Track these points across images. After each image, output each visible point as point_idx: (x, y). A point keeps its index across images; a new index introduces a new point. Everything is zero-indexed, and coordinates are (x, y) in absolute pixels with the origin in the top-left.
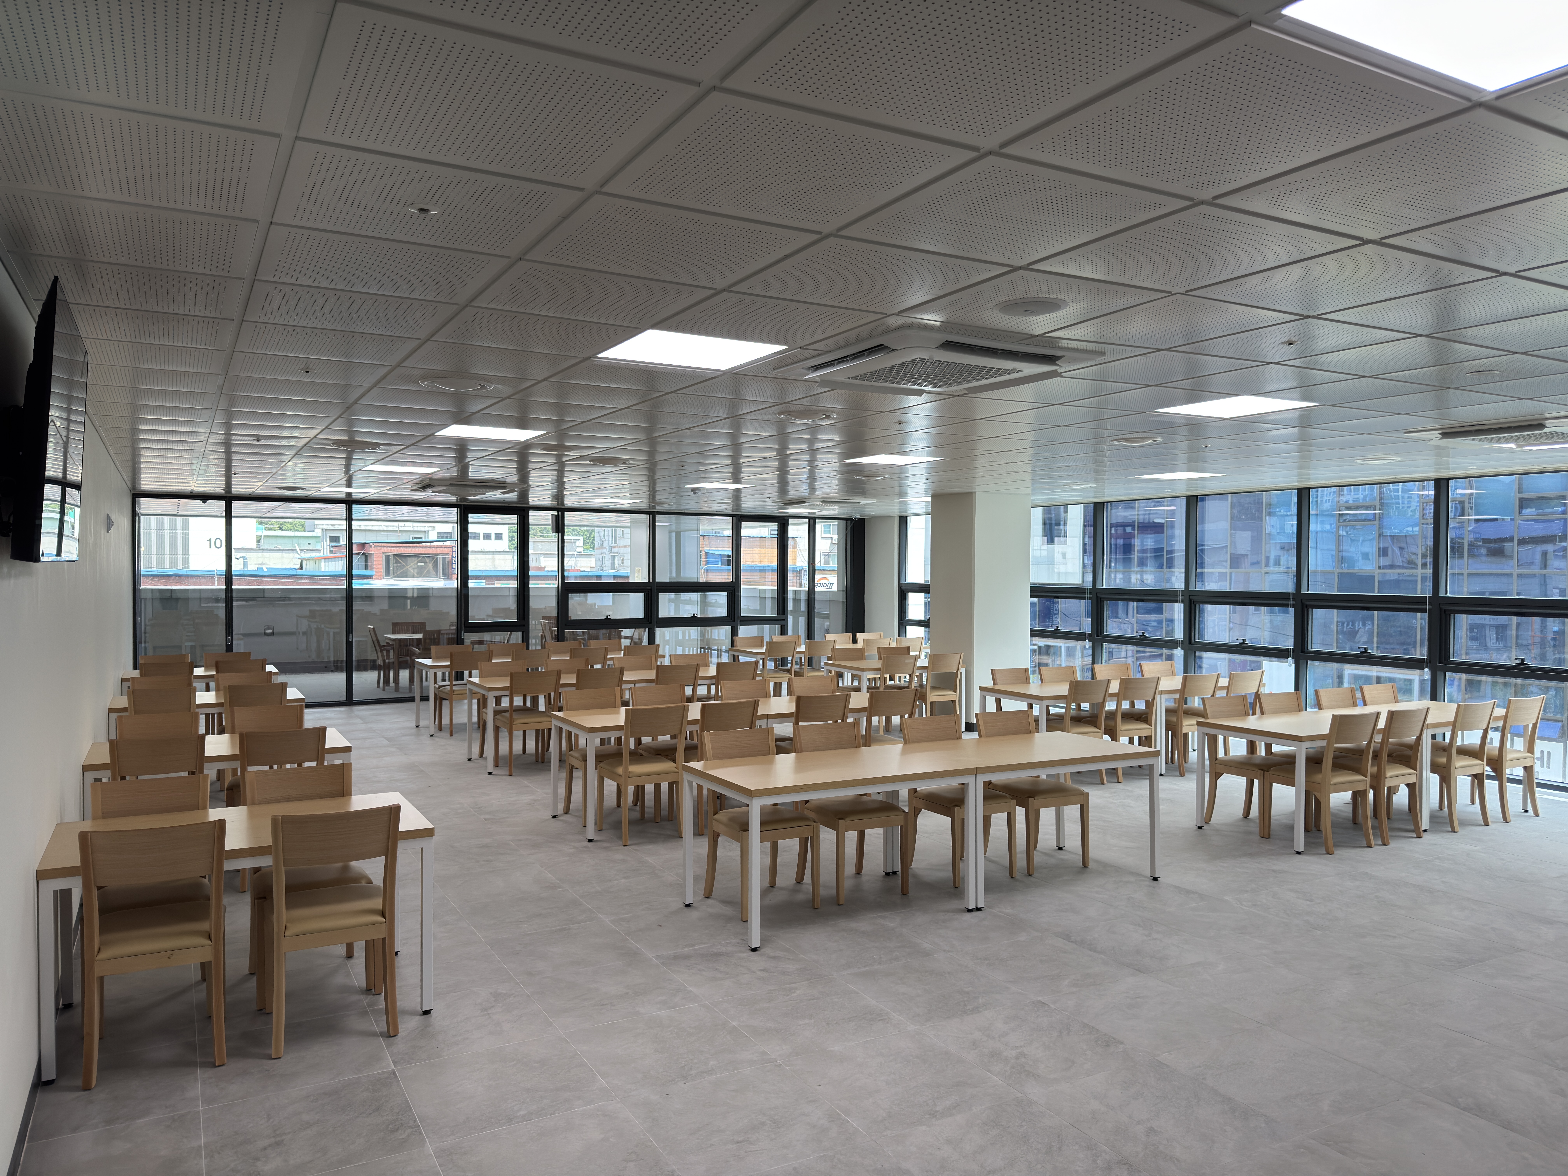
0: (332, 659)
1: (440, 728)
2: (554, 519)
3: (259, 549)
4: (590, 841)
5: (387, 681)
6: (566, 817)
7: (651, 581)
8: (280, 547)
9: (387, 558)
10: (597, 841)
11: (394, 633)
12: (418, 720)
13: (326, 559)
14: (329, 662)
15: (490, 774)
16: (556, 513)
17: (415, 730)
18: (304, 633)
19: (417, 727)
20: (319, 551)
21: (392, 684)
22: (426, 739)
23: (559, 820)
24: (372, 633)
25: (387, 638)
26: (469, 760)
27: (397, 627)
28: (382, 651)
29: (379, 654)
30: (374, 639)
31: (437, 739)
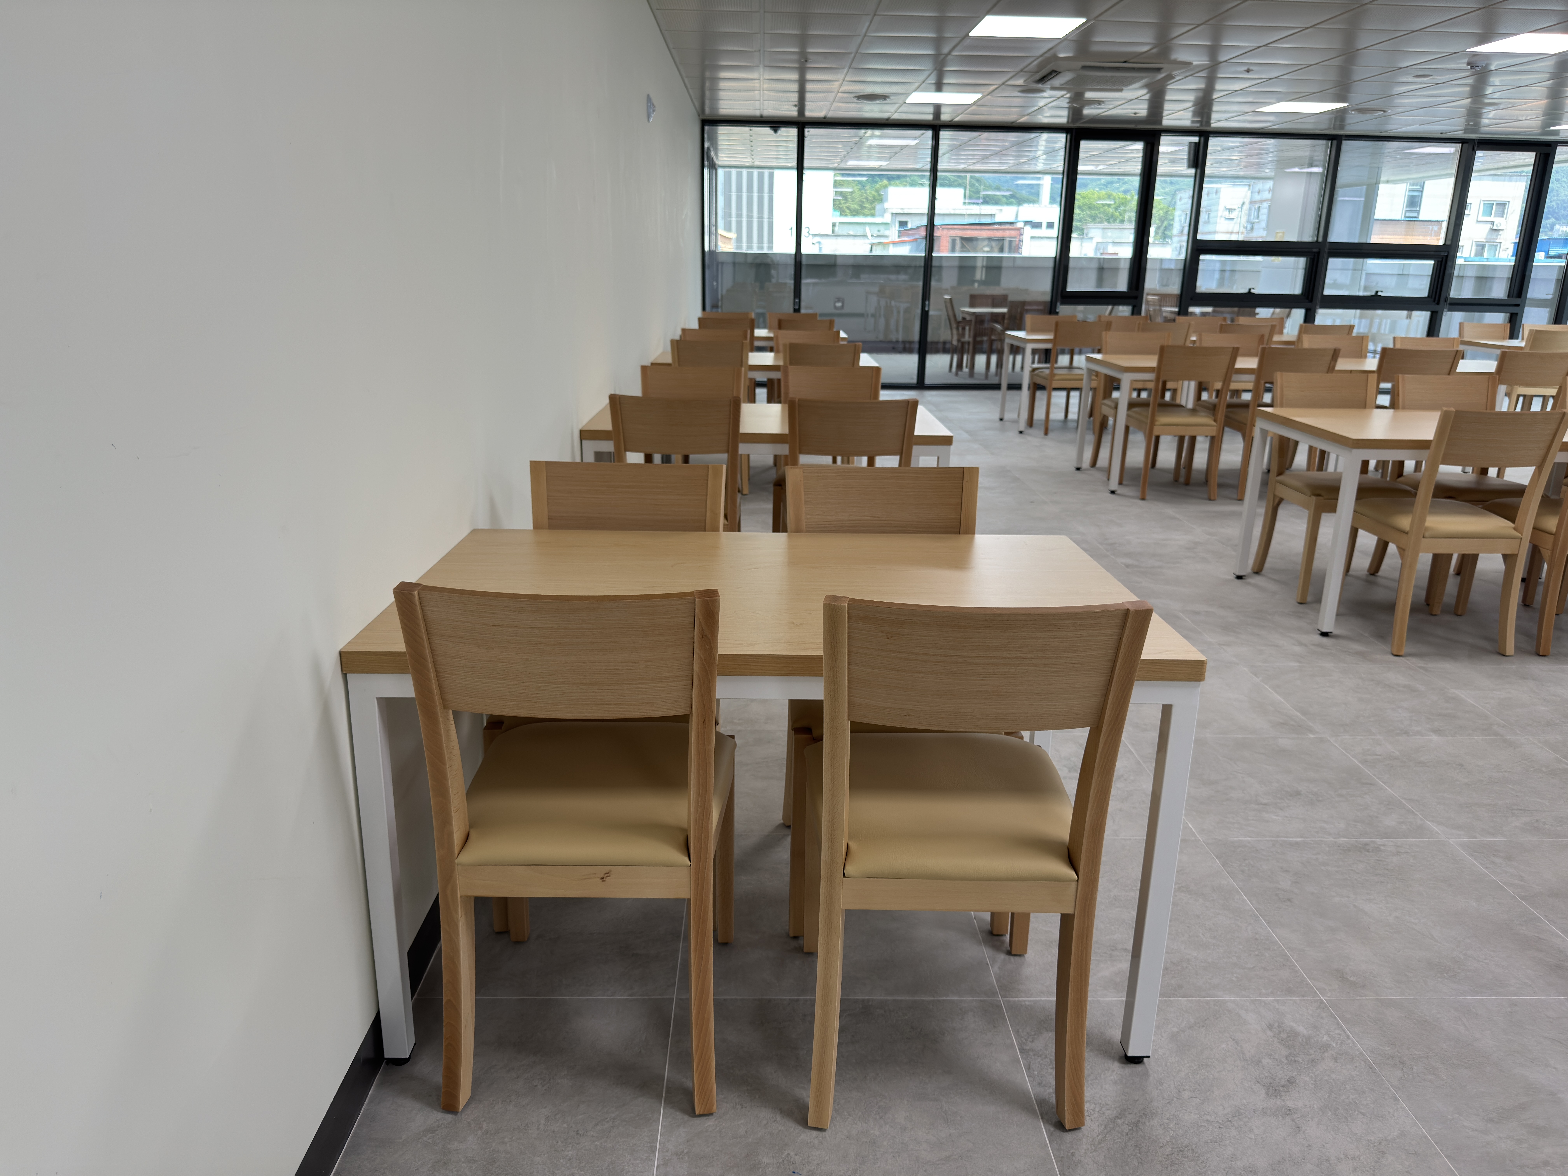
0: (900, 339)
1: (1030, 423)
2: (1193, 148)
3: (834, 235)
4: (1325, 634)
5: (960, 366)
6: (1257, 580)
7: (1320, 240)
8: (851, 233)
9: (954, 241)
10: (1336, 637)
11: (972, 305)
12: (1003, 411)
13: (895, 243)
14: (897, 342)
15: (1113, 492)
16: (1195, 139)
17: (999, 424)
18: (873, 315)
19: (1001, 419)
20: (887, 237)
21: (966, 370)
22: (1013, 435)
23: (1249, 584)
24: (949, 305)
25: (964, 312)
26: (1078, 469)
27: (974, 300)
28: (957, 329)
29: (955, 332)
30: (951, 313)
31: (1029, 438)
